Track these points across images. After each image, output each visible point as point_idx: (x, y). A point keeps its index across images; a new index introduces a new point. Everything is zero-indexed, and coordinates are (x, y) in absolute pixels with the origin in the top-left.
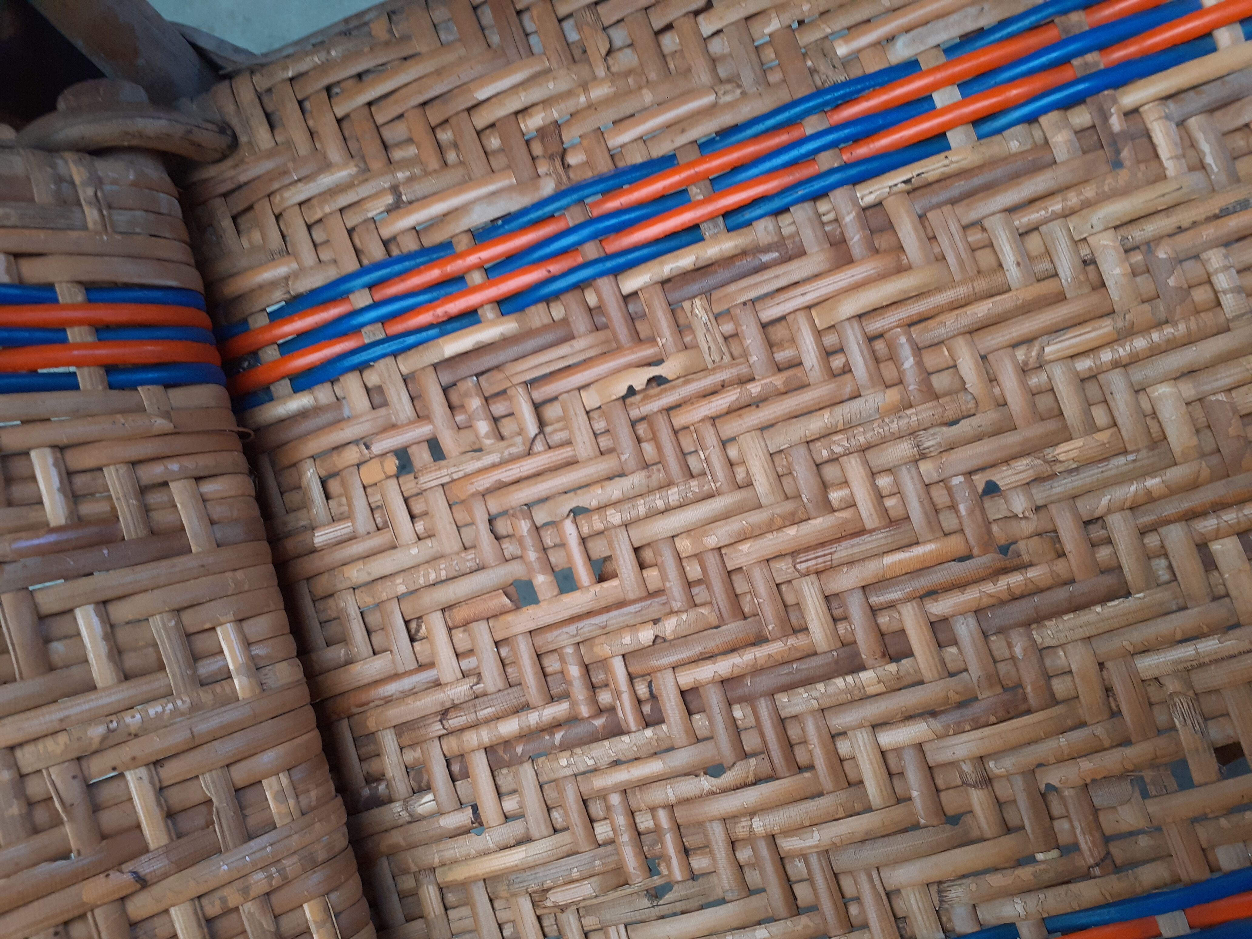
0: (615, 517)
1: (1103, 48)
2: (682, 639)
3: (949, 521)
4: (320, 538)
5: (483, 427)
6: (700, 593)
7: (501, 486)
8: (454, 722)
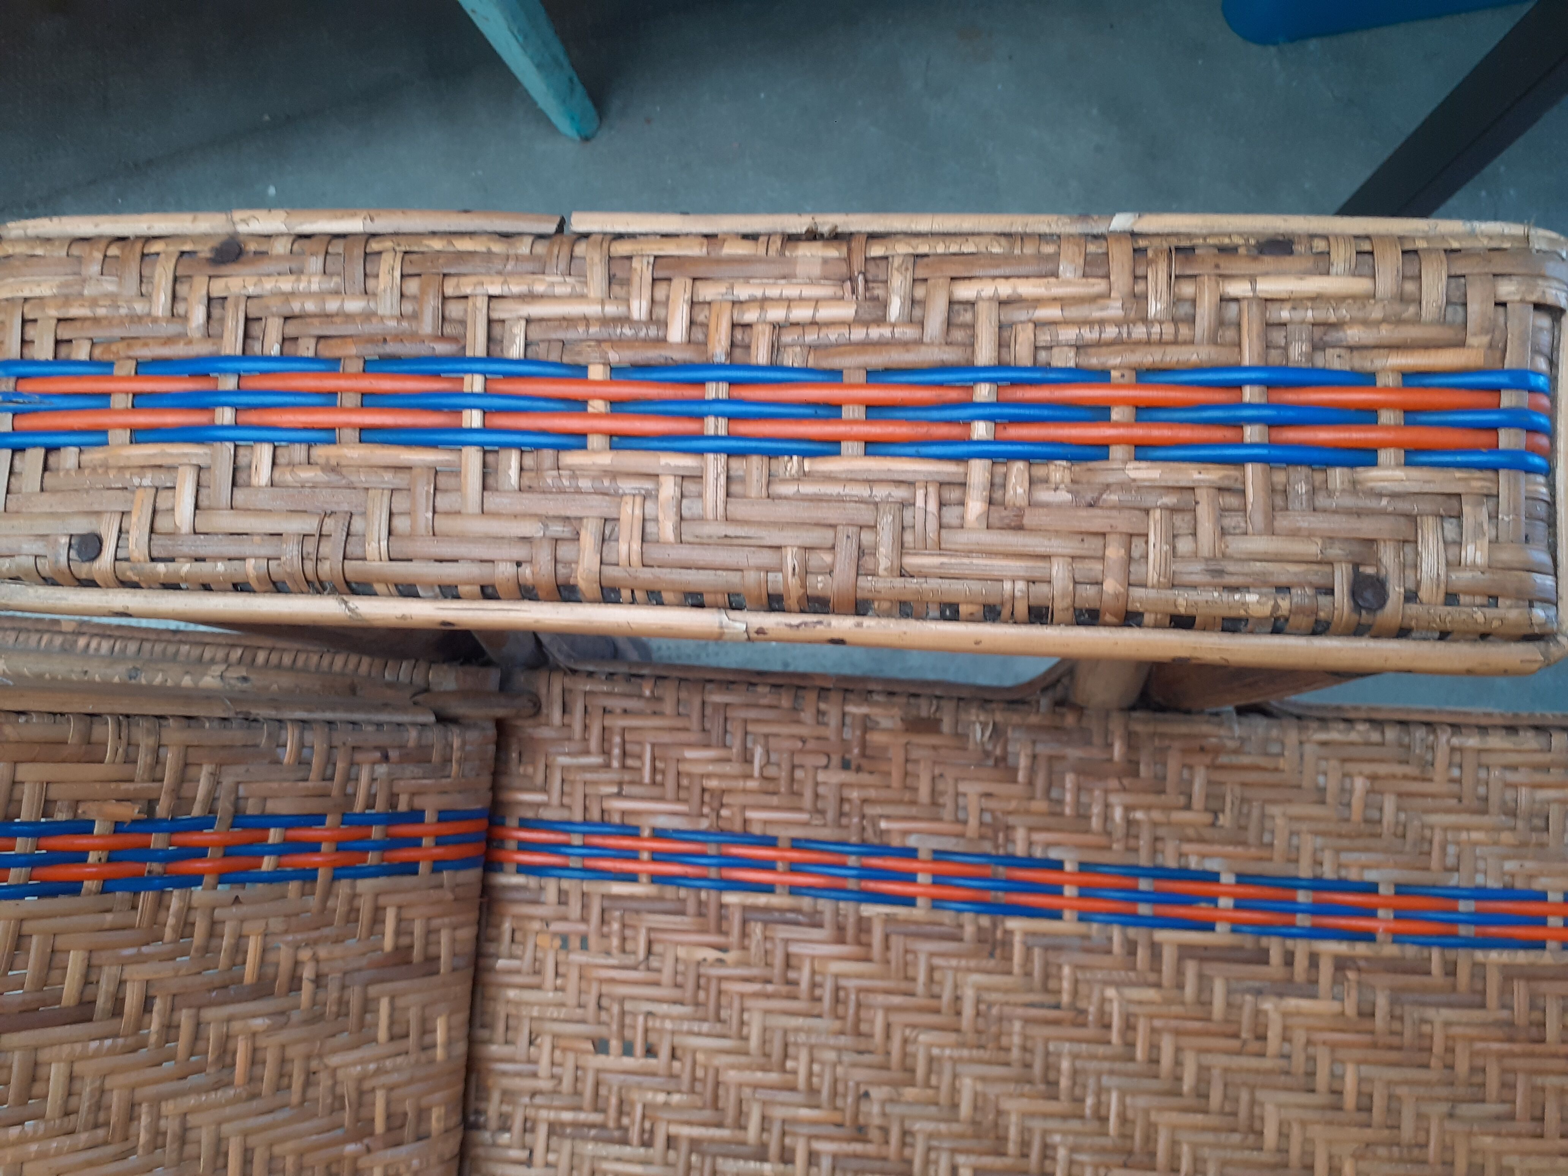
0: (668, 1025)
1: (1007, 890)
2: (680, 1108)
3: (839, 1103)
4: (501, 963)
5: (615, 942)
6: (698, 1087)
7: (612, 981)
8: (538, 1100)
